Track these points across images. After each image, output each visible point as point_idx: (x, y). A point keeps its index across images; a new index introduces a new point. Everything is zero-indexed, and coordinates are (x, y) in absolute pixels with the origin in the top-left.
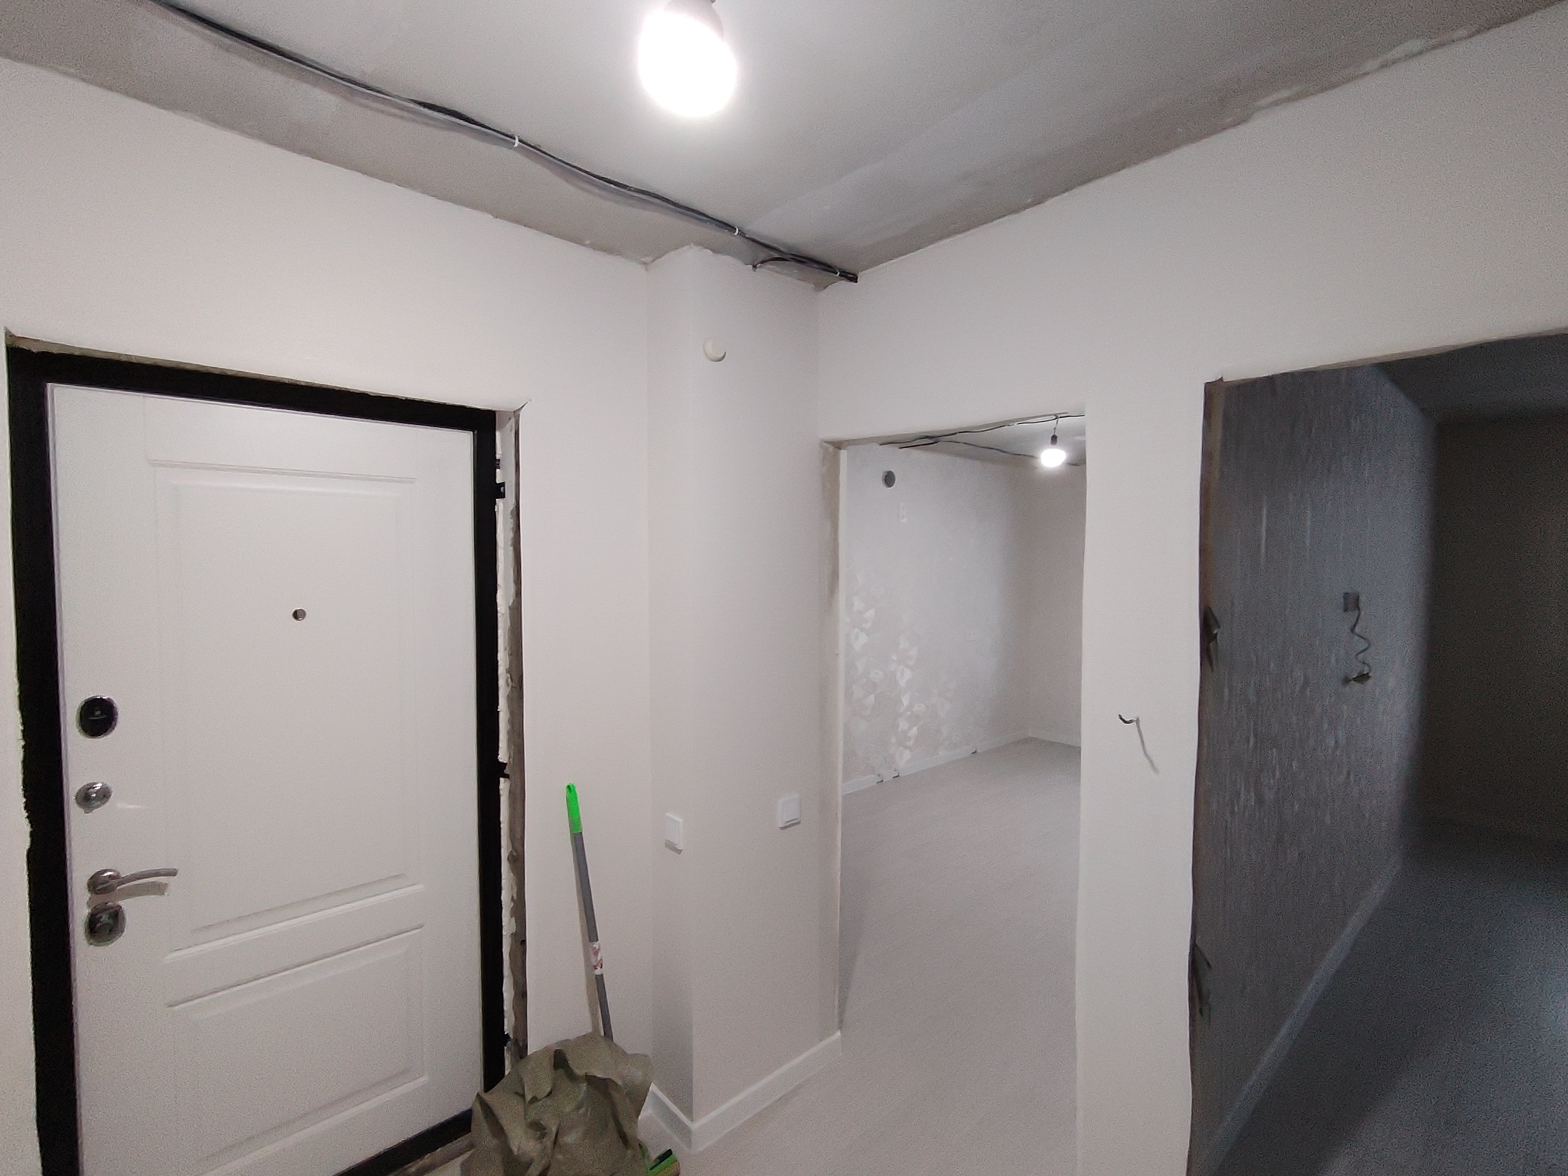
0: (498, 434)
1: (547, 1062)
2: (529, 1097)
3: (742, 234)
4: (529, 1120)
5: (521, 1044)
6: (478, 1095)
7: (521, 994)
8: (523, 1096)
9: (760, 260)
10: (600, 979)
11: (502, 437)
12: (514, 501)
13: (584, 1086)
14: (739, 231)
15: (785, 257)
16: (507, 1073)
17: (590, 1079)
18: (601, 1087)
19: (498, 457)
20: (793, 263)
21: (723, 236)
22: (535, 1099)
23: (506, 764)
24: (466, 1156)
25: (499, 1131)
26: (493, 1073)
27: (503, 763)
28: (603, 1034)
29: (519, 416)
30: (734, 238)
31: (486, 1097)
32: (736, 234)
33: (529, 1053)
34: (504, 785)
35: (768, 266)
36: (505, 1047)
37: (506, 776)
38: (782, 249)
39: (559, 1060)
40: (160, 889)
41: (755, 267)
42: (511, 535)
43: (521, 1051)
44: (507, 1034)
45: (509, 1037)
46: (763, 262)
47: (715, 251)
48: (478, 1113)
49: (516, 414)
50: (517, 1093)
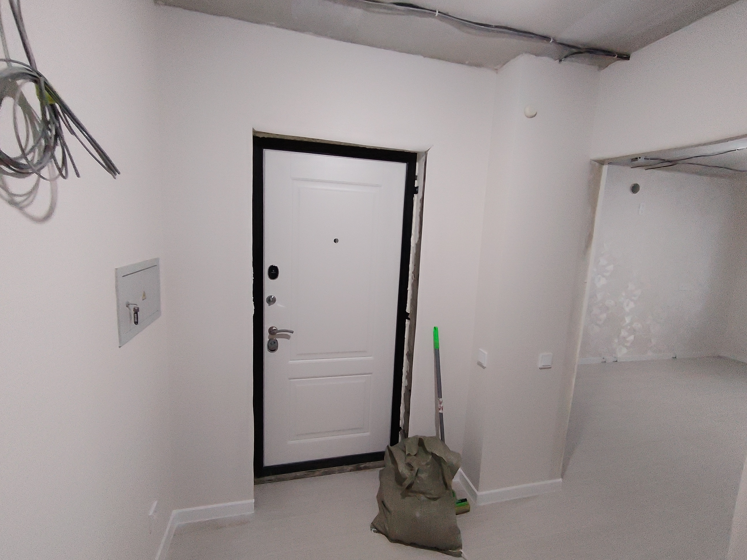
0: (417, 164)
1: (416, 442)
2: (407, 453)
3: (555, 41)
4: (406, 462)
5: (406, 432)
6: (388, 446)
7: (407, 412)
8: (405, 452)
9: (564, 56)
10: (441, 415)
11: (419, 166)
12: (421, 195)
13: (430, 457)
14: (553, 39)
15: (581, 51)
16: (399, 441)
17: (433, 455)
18: (438, 460)
19: (416, 174)
20: (587, 54)
21: (542, 45)
22: (409, 455)
23: (409, 313)
24: (382, 468)
25: (394, 462)
26: (394, 440)
27: (408, 313)
28: (440, 439)
29: (427, 154)
30: (550, 45)
31: (391, 448)
32: (551, 41)
33: (409, 437)
34: (407, 322)
35: (568, 59)
36: (399, 432)
37: (409, 319)
38: (581, 46)
39: (421, 442)
40: (288, 337)
41: (560, 61)
42: (419, 210)
43: (406, 435)
44: (401, 427)
45: (401, 428)
46: (565, 57)
47: (537, 55)
48: (387, 453)
49: (426, 153)
50: (403, 451)
